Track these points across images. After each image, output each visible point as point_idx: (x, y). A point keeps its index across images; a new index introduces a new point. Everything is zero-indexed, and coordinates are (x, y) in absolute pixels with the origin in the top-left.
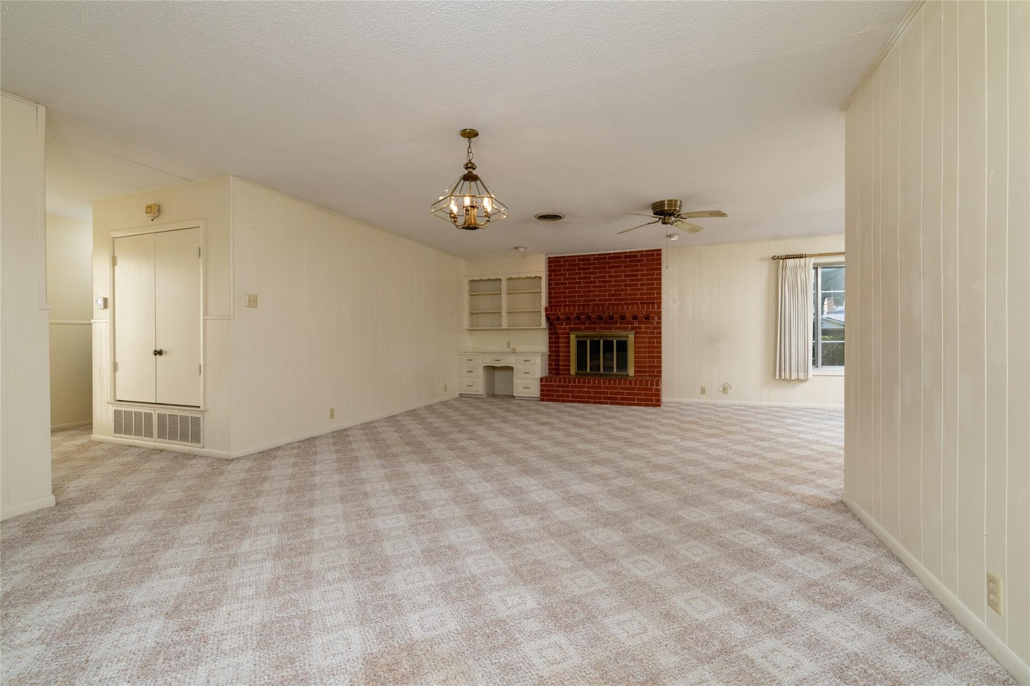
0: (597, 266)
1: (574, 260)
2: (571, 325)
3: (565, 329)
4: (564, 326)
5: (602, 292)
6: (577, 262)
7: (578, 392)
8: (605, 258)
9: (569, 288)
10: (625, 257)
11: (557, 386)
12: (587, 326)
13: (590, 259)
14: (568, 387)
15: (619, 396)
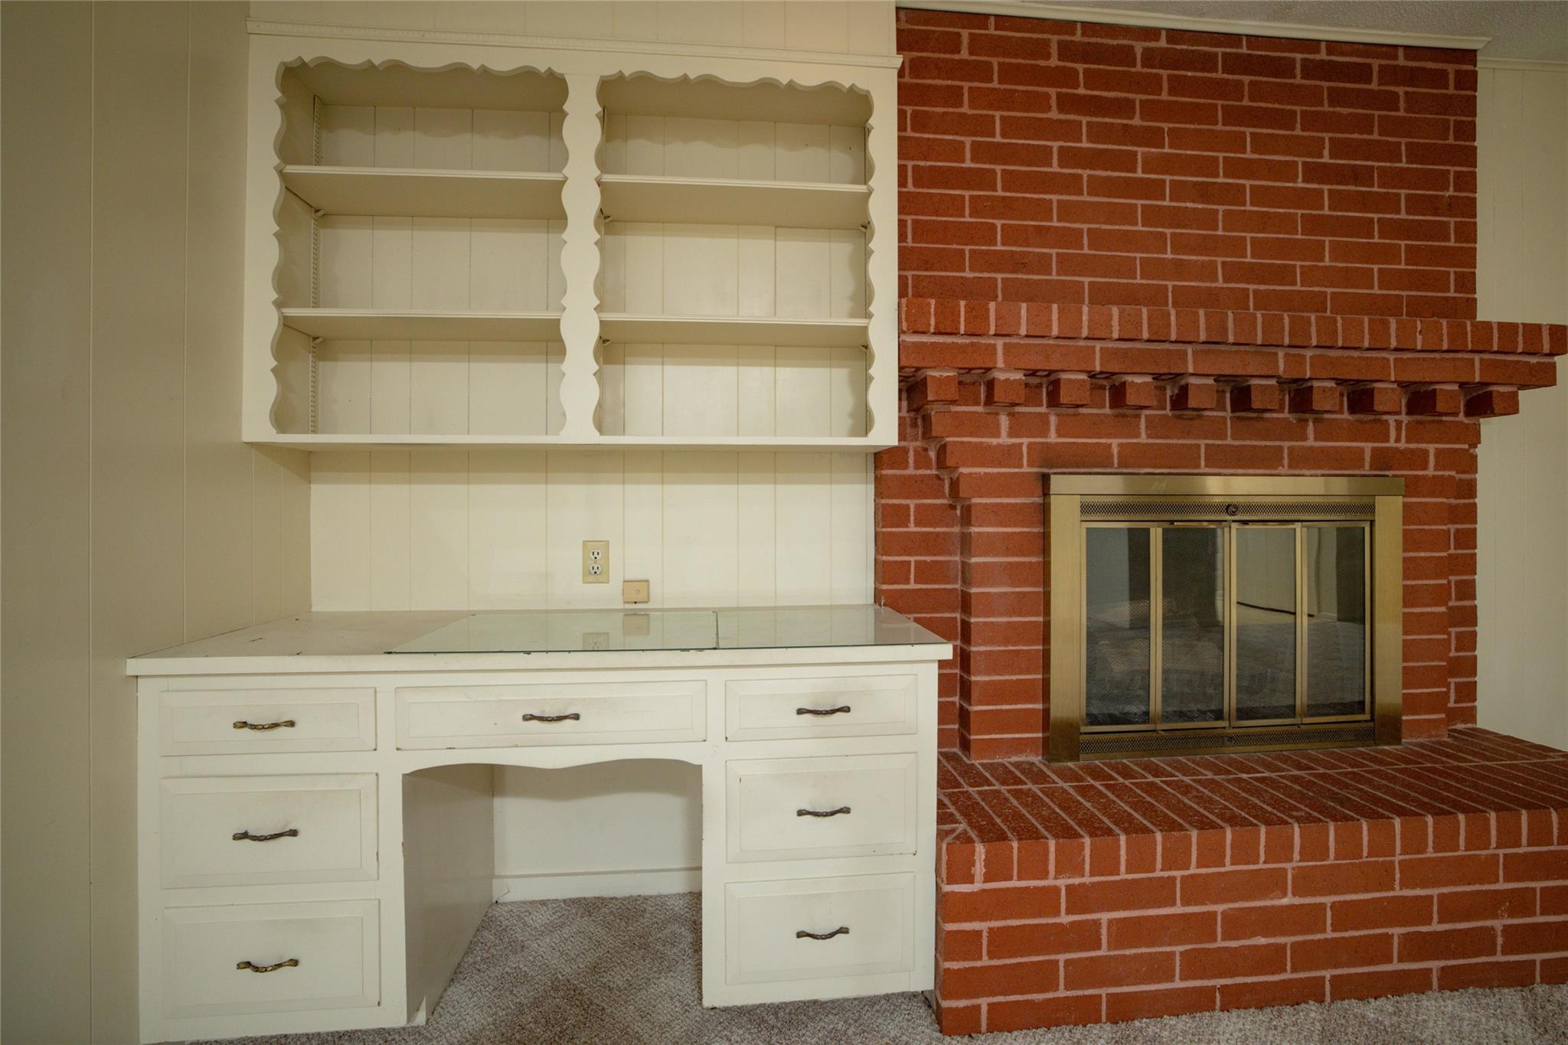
0: (1165, 96)
1: (1040, 50)
2: (1045, 433)
3: (1010, 455)
4: (1004, 439)
5: (1192, 252)
6: (1054, 62)
7: (1236, 925)
8: (1207, 62)
9: (1006, 207)
10: (1312, 69)
11: (1080, 899)
12: (1143, 439)
13: (1125, 55)
14: (1162, 892)
15: (1498, 924)
